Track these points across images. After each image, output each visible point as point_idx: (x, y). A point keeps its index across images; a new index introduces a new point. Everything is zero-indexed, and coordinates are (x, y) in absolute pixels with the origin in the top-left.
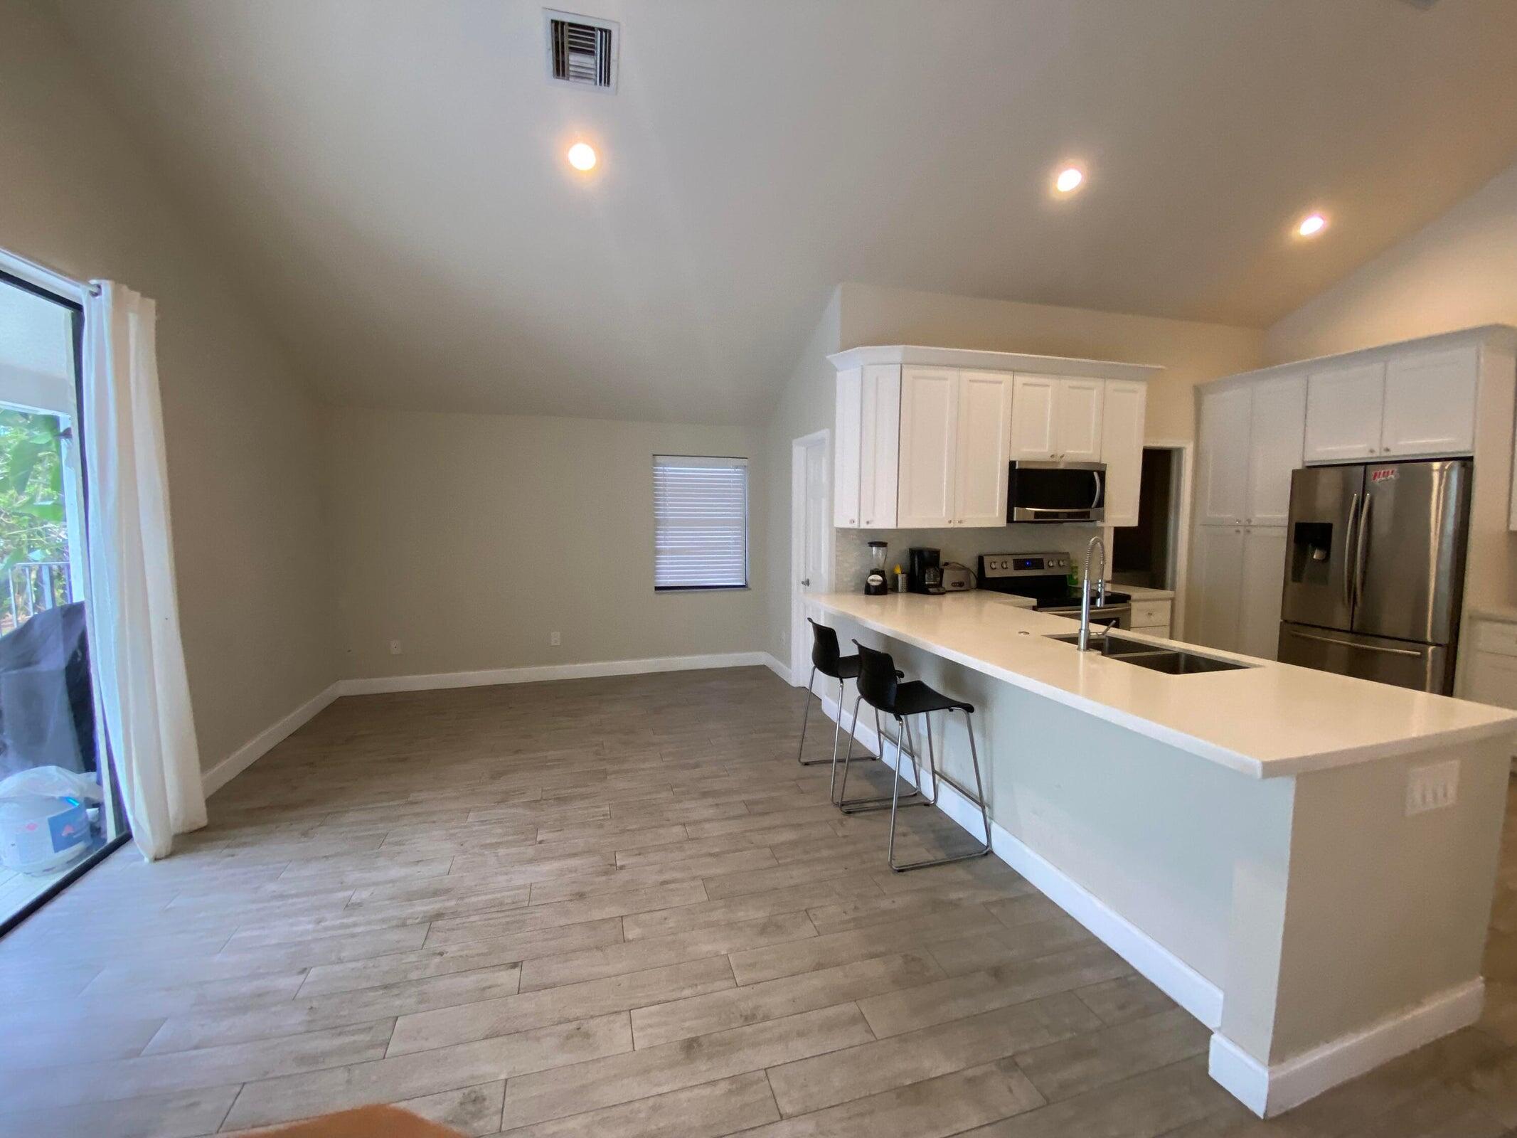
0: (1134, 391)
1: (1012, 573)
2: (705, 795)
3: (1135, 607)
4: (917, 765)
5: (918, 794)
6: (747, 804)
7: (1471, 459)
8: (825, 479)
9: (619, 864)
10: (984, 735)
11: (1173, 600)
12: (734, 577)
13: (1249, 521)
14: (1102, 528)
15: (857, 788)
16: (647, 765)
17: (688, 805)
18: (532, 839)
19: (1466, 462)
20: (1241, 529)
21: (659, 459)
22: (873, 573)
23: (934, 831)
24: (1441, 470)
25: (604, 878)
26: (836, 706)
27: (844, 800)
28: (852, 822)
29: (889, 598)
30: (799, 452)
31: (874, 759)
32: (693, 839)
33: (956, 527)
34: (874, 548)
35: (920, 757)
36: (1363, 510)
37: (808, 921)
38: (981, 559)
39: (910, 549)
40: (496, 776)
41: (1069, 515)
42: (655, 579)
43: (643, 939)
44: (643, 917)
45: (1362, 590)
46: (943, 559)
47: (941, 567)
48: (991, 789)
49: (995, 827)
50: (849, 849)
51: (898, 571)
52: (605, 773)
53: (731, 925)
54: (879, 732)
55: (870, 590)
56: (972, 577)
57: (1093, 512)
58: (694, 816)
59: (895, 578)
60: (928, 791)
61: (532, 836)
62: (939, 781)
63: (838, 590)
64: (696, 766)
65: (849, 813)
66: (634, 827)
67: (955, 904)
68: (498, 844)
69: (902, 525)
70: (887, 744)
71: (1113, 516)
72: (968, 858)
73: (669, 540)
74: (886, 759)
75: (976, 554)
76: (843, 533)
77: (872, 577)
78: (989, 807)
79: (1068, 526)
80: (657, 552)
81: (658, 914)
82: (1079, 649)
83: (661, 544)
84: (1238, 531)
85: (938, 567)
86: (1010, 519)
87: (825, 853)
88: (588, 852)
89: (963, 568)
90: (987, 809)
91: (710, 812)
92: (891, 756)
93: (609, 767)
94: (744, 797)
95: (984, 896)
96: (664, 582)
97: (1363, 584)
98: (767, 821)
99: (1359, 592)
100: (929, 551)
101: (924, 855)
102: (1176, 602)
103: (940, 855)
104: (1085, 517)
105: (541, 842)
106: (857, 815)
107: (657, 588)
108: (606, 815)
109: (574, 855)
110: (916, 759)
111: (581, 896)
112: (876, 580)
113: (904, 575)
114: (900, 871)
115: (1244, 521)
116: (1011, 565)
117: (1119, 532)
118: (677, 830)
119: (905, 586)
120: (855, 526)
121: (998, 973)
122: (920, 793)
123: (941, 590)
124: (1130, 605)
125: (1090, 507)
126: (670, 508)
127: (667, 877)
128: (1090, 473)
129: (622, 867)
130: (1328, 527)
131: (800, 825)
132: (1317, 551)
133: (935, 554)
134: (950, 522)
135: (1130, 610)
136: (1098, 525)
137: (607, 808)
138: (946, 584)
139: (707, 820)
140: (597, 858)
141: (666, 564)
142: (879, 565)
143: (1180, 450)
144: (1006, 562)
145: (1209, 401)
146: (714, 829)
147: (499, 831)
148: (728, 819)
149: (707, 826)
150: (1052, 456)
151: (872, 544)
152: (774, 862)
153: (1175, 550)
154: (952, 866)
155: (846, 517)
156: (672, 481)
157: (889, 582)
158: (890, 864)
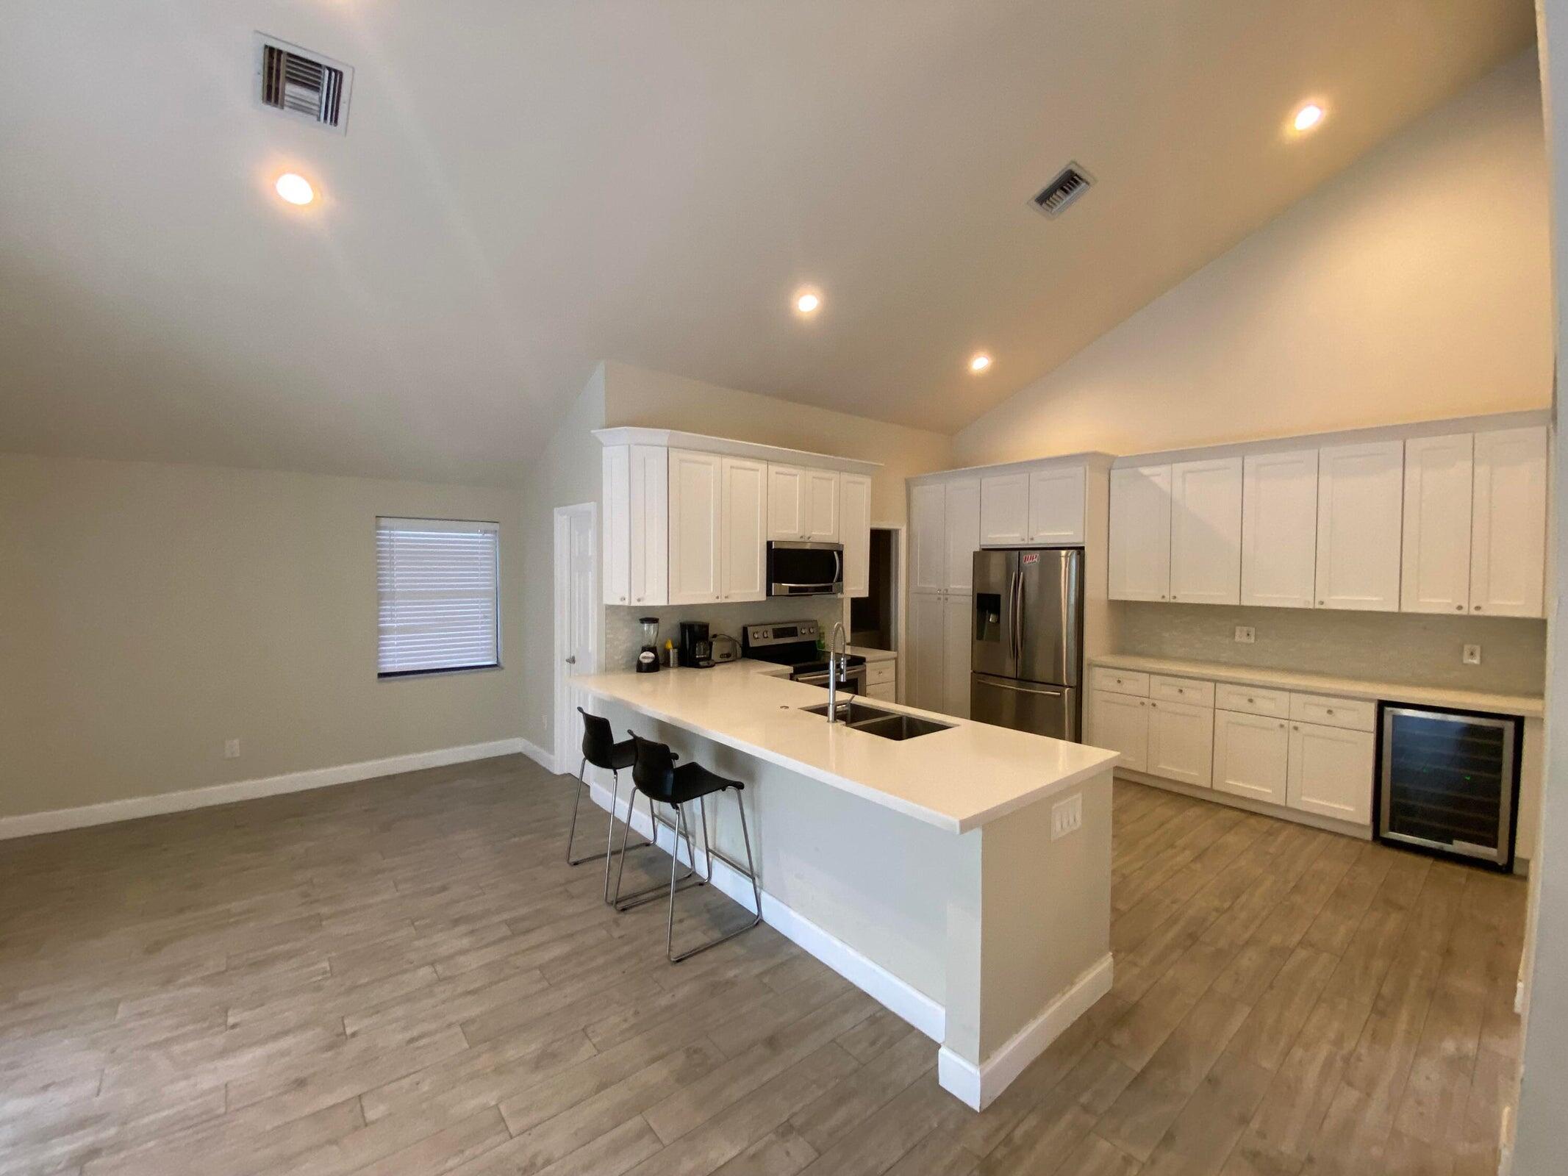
0: (861, 483)
1: (774, 642)
2: (456, 922)
3: (869, 667)
4: (691, 845)
5: (692, 874)
6: (509, 923)
7: (1083, 548)
8: (591, 551)
9: (349, 1031)
10: (753, 808)
11: (896, 659)
12: (482, 655)
13: (947, 590)
14: (842, 600)
15: (634, 880)
16: (378, 899)
17: (437, 938)
18: (220, 1025)
19: (1080, 550)
20: (942, 597)
21: (384, 522)
22: (644, 649)
23: (708, 911)
24: (1066, 556)
25: (330, 1054)
26: (611, 795)
27: (619, 897)
28: (628, 918)
29: (660, 676)
30: (561, 521)
31: (648, 845)
32: (445, 979)
33: (723, 602)
34: (646, 625)
35: (694, 836)
36: (1019, 586)
37: (587, 1041)
38: (745, 630)
39: (681, 623)
40: (154, 948)
41: (817, 590)
42: (379, 663)
43: (390, 1114)
44: (387, 1089)
45: (1022, 646)
46: (711, 632)
47: (710, 639)
48: (760, 860)
49: (765, 897)
50: (626, 949)
51: (670, 646)
52: (320, 918)
53: (499, 1070)
54: (653, 816)
55: (641, 668)
56: (738, 647)
57: (835, 585)
58: (444, 950)
59: (667, 652)
60: (702, 870)
61: (220, 1021)
62: (713, 857)
63: (608, 669)
64: (444, 888)
65: (624, 910)
66: (365, 980)
67: (730, 983)
68: (168, 1041)
69: (674, 602)
70: (661, 828)
71: (849, 589)
72: (741, 932)
73: (396, 616)
74: (659, 843)
75: (740, 625)
76: (612, 610)
77: (644, 654)
78: (759, 877)
79: (817, 598)
80: (381, 631)
81: (406, 1083)
82: (828, 721)
83: (384, 622)
84: (939, 599)
85: (707, 639)
86: (769, 593)
87: (601, 961)
88: (303, 1026)
89: (730, 639)
90: (756, 879)
91: (465, 942)
92: (666, 840)
93: (325, 910)
94: (506, 916)
95: (757, 968)
96: (389, 668)
97: (1022, 639)
98: (534, 938)
99: (1019, 648)
100: (699, 626)
101: (699, 939)
102: (899, 660)
103: (716, 935)
104: (828, 590)
105: (234, 1026)
106: (631, 911)
107: (382, 675)
108: (325, 972)
109: (286, 1033)
110: (690, 839)
111: (301, 1083)
112: (648, 657)
113: (676, 650)
114: (678, 961)
115: (942, 590)
116: (771, 635)
117: (855, 602)
118: (425, 972)
119: (676, 661)
120: (626, 603)
121: (773, 1042)
122: (695, 873)
123: (711, 663)
124: (865, 666)
125: (832, 582)
126: (398, 578)
127: (415, 1033)
128: (832, 552)
129: (354, 1035)
130: (998, 597)
131: (571, 935)
132: (991, 616)
133: (705, 627)
134: (718, 598)
135: (865, 670)
136: (839, 597)
137: (326, 965)
138: (715, 657)
139: (463, 952)
140: (318, 1030)
141: (393, 645)
142: (650, 641)
143: (897, 531)
144: (767, 632)
145: (916, 491)
146: (472, 962)
147: (169, 1022)
148: (487, 946)
149: (462, 959)
150: (802, 537)
151: (644, 621)
152: (545, 984)
153: (896, 616)
154: (727, 944)
155: (616, 593)
156: (400, 546)
157: (661, 659)
158: (669, 957)
